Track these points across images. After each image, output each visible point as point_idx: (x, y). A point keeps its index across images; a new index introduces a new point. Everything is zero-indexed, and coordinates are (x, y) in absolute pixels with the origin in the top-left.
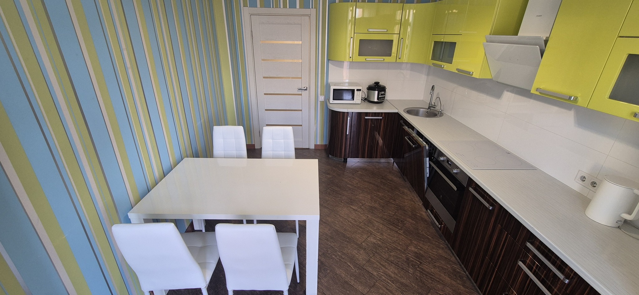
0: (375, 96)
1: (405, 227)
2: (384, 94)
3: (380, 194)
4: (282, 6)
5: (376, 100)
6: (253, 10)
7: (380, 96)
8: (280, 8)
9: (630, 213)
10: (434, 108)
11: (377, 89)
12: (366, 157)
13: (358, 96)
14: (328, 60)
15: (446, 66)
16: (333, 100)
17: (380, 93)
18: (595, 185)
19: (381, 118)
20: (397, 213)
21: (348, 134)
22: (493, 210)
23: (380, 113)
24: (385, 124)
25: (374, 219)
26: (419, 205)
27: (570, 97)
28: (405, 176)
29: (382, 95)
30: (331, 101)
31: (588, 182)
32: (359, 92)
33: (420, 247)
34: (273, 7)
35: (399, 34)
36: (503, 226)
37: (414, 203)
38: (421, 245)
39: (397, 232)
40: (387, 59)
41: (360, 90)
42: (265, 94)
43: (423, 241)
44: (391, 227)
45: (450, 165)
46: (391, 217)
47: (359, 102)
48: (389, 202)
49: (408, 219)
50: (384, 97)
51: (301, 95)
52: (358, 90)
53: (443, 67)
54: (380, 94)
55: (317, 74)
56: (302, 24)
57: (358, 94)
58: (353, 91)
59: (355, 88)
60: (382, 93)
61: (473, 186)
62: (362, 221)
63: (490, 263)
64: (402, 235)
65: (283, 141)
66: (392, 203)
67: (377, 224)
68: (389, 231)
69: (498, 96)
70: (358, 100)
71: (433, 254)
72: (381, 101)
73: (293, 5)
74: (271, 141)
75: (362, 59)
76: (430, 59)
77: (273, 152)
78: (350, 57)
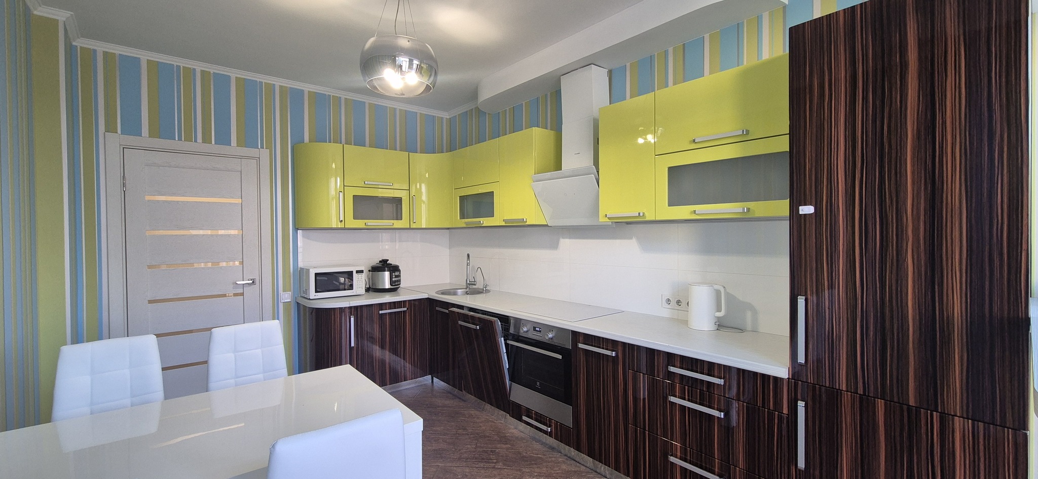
0: (386, 279)
1: (501, 456)
2: (399, 276)
3: (438, 429)
4: (200, 139)
5: (387, 286)
6: (131, 140)
7: (393, 279)
8: (196, 141)
9: (719, 310)
10: (475, 285)
11: (386, 268)
12: (388, 383)
13: (360, 283)
14: (296, 229)
15: (486, 222)
16: (316, 292)
17: (393, 274)
18: (680, 304)
19: (405, 309)
20: (478, 445)
21: (353, 345)
22: (617, 355)
23: (401, 301)
24: (411, 318)
25: (450, 465)
26: (501, 423)
27: (639, 214)
28: (464, 390)
29: (396, 276)
30: (312, 294)
31: (673, 303)
32: (360, 275)
33: (537, 473)
34: (180, 139)
35: (409, 190)
36: (635, 368)
37: (493, 423)
38: (537, 470)
39: (494, 467)
40: (397, 224)
41: (362, 272)
42: (150, 302)
43: (536, 464)
44: (482, 465)
45: (540, 331)
46: (474, 452)
47: (363, 291)
48: (459, 434)
49: (499, 446)
50: (399, 281)
51: (242, 294)
52: (358, 272)
53: (483, 223)
54: (394, 276)
55: (274, 255)
56: (242, 171)
57: (360, 278)
58: (350, 275)
59: (354, 269)
60: (397, 274)
61: (581, 339)
62: (432, 476)
63: (636, 431)
64: (504, 469)
65: (259, 351)
66: (463, 434)
67: (459, 470)
68: (483, 471)
69: (555, 246)
70: (360, 289)
71: (557, 473)
72: (395, 287)
73: (223, 139)
74: (232, 355)
75: (360, 223)
76: (459, 218)
77: (236, 379)
78: (342, 221)
